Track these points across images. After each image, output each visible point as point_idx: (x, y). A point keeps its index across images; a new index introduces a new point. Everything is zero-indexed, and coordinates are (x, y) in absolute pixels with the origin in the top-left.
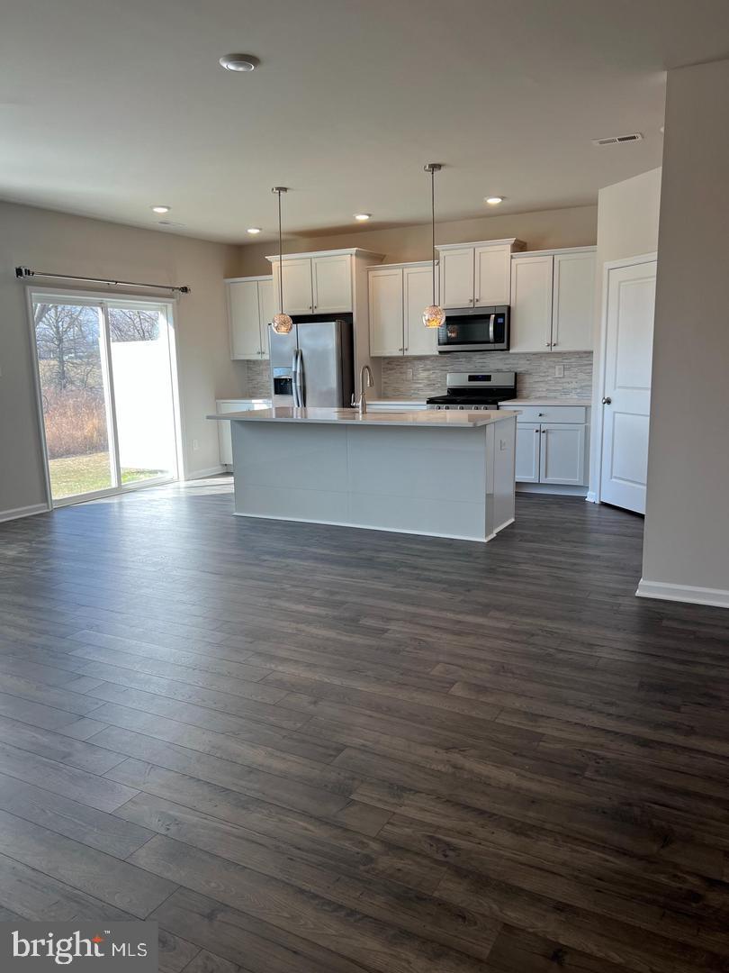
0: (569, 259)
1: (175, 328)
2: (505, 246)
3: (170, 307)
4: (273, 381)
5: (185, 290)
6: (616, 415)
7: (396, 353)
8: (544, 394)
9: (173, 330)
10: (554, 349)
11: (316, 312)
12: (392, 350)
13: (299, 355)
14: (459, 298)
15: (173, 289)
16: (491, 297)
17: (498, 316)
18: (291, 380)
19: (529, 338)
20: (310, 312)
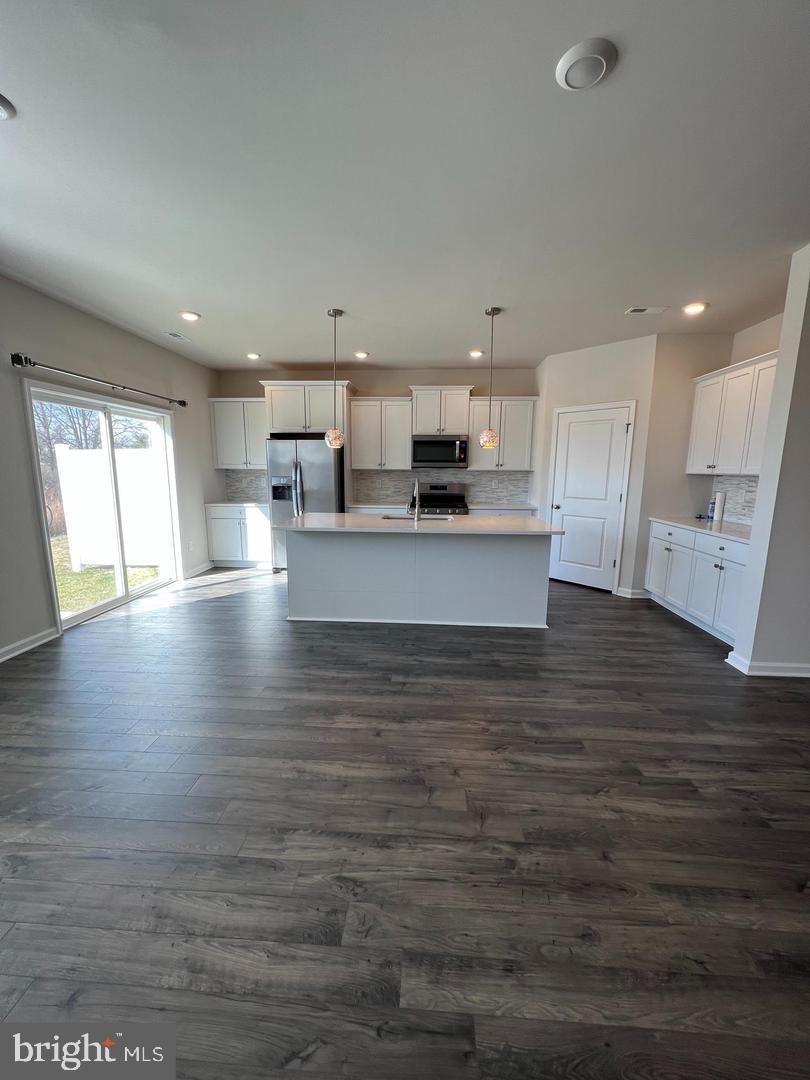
0: (514, 406)
1: (173, 438)
2: (465, 391)
3: (168, 418)
4: (271, 489)
5: (183, 403)
6: (565, 517)
7: (374, 466)
8: (483, 500)
9: (171, 441)
10: (500, 468)
11: (308, 431)
12: (370, 464)
13: (297, 466)
14: (429, 428)
15: (171, 401)
16: (452, 428)
17: (461, 442)
18: (289, 487)
19: (481, 461)
20: (303, 431)
